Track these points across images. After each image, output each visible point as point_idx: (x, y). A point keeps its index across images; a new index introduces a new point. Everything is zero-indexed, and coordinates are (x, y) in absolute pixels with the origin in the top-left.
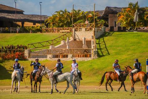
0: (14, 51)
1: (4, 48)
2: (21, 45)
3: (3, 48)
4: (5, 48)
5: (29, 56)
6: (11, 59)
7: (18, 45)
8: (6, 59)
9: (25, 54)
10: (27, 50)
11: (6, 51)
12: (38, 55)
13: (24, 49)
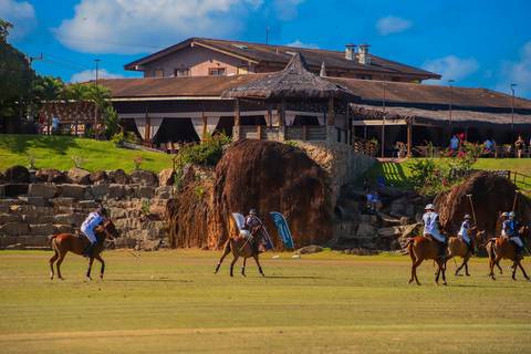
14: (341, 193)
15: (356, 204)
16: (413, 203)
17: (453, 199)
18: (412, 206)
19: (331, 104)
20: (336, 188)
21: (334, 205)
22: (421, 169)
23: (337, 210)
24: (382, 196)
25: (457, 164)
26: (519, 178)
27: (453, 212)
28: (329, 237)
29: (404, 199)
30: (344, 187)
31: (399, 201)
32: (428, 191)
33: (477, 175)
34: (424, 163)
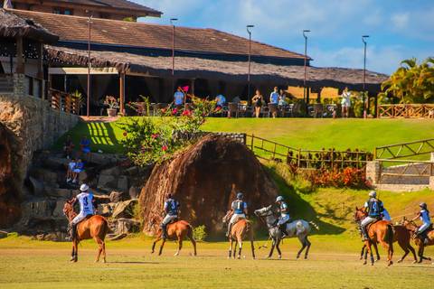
0: (339, 166)
1: (314, 157)
2: (357, 150)
3: (310, 157)
4: (317, 155)
5: (379, 179)
6: (332, 185)
7: (349, 150)
8: (319, 185)
9: (367, 173)
10: (374, 162)
11: (320, 163)
12: (400, 177)
13: (364, 159)
14: (34, 161)
15: (53, 175)
16: (127, 174)
17: (176, 168)
18: (125, 177)
19: (19, 45)
20: (26, 155)
21: (24, 176)
22: (136, 131)
23: (28, 184)
24: (86, 165)
25: (181, 124)
26: (257, 143)
27: (176, 186)
28: (17, 218)
29: (115, 168)
30: (36, 153)
31: (109, 171)
32: (145, 158)
33: (207, 138)
34: (140, 124)
